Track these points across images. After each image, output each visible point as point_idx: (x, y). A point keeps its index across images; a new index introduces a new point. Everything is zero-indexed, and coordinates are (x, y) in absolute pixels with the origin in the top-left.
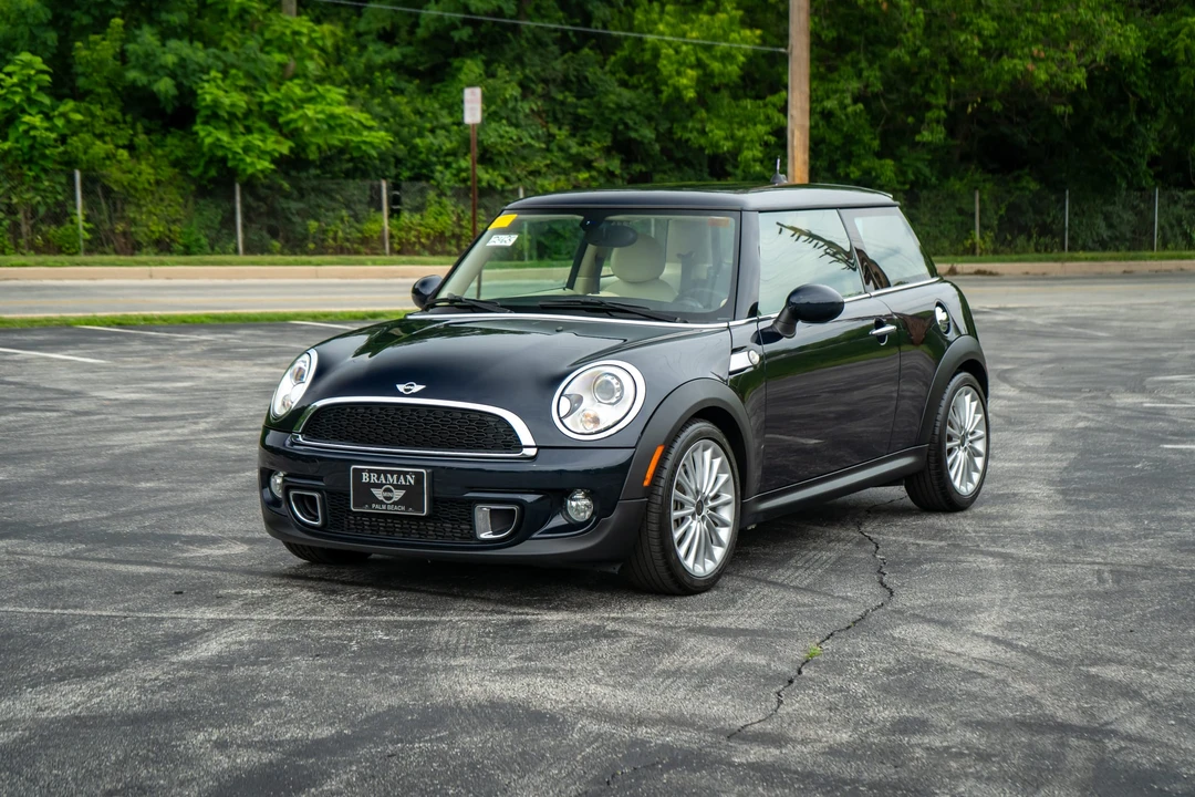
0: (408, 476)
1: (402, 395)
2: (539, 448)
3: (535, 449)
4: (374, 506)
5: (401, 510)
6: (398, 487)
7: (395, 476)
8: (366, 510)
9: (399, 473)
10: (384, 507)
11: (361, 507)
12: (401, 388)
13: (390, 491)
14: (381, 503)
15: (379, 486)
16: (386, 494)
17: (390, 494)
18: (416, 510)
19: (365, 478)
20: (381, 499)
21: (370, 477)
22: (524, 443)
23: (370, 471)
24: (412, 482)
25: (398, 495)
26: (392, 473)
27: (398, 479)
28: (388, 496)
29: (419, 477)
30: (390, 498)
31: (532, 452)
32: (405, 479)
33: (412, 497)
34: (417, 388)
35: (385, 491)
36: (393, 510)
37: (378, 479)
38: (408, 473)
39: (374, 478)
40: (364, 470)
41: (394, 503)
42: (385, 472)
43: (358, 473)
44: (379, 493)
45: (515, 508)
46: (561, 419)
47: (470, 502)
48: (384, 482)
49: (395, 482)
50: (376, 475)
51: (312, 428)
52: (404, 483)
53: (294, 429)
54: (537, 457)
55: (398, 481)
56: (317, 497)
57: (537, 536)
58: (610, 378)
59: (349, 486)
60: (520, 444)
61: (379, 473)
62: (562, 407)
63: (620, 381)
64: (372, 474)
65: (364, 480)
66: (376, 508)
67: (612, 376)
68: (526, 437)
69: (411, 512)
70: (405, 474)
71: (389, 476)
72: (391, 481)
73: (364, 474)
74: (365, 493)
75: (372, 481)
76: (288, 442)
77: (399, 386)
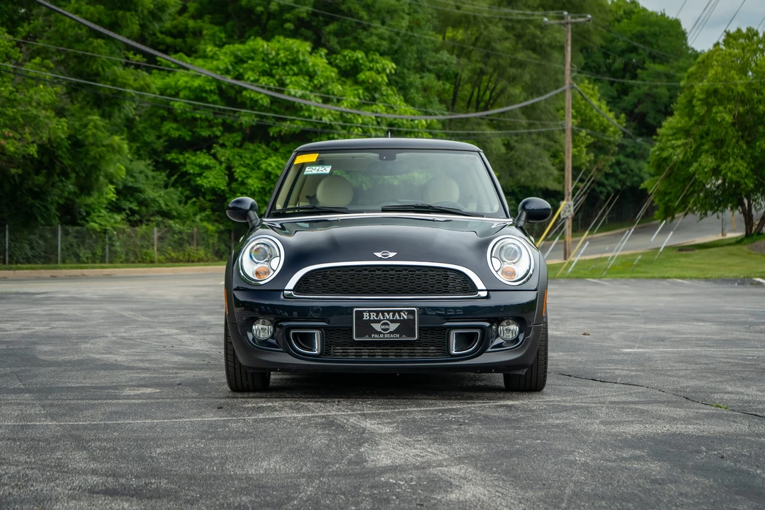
0: (402, 313)
1: (381, 259)
2: (488, 291)
3: (486, 292)
4: (373, 335)
5: (396, 337)
6: (393, 321)
7: (391, 314)
8: (366, 339)
9: (394, 312)
10: (381, 336)
11: (362, 336)
12: (379, 255)
13: (387, 324)
14: (380, 333)
15: (378, 321)
16: (383, 327)
17: (387, 327)
18: (408, 336)
19: (366, 316)
20: (379, 330)
21: (370, 316)
22: (479, 288)
23: (370, 312)
24: (406, 317)
25: (393, 327)
26: (388, 312)
27: (393, 316)
28: (385, 329)
29: (411, 313)
30: (388, 329)
31: (484, 294)
32: (400, 316)
33: (406, 327)
34: (392, 255)
35: (382, 325)
36: (388, 337)
37: (377, 316)
38: (402, 311)
39: (373, 316)
40: (365, 311)
41: (391, 333)
42: (383, 312)
43: (360, 314)
44: (377, 327)
45: (478, 331)
46: (497, 272)
47: (446, 330)
48: (382, 318)
49: (391, 318)
50: (375, 314)
51: (301, 286)
52: (398, 318)
53: (286, 288)
54: (488, 297)
55: (393, 317)
56: (317, 334)
57: (489, 350)
58: (513, 246)
59: (352, 324)
60: (474, 289)
61: (378, 312)
62: (495, 265)
63: (519, 248)
64: (372, 314)
65: (365, 318)
66: (375, 337)
67: (514, 244)
68: (479, 284)
69: (405, 338)
70: (399, 312)
71: (386, 314)
72: (388, 317)
73: (365, 314)
74: (366, 327)
75: (372, 318)
76: (282, 297)
77: (376, 254)
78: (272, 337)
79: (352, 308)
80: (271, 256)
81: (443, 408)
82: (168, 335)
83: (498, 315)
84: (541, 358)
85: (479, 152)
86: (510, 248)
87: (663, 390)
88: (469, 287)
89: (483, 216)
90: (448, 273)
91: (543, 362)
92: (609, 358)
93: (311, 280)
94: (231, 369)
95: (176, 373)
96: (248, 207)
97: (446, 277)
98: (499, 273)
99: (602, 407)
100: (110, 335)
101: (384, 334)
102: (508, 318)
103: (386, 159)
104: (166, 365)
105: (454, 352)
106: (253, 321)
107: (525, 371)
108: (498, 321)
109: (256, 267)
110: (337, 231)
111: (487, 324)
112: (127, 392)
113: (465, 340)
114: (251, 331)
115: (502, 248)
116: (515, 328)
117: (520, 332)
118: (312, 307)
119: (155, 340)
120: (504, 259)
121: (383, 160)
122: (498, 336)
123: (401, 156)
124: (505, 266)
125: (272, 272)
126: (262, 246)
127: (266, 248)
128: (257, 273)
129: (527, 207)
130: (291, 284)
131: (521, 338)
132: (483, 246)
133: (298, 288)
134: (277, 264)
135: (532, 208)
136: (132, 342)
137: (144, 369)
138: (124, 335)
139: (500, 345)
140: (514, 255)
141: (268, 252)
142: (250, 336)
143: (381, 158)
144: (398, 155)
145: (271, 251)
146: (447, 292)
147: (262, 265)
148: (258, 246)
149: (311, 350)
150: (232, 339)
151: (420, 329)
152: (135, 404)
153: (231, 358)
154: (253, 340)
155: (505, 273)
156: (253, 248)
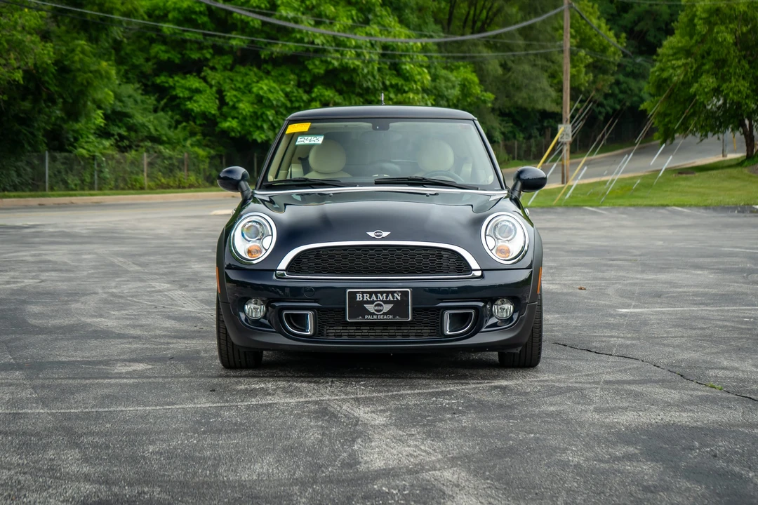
0: (395, 295)
1: (374, 239)
2: (482, 270)
3: (480, 272)
4: (366, 316)
5: (390, 318)
6: (386, 302)
7: (384, 295)
8: (360, 320)
9: (388, 293)
10: (375, 317)
11: (355, 318)
12: (372, 234)
13: (381, 305)
14: (373, 314)
15: (372, 302)
16: (376, 308)
17: (380, 308)
18: (402, 317)
19: (359, 297)
20: (373, 311)
21: (363, 297)
22: (473, 268)
23: (363, 293)
24: (399, 298)
25: (387, 308)
26: (382, 293)
28: (379, 310)
29: (405, 294)
30: (381, 311)
31: (478, 273)
32: (393, 297)
33: (399, 307)
34: (385, 234)
35: (376, 306)
36: (381, 318)
37: (370, 298)
38: (395, 292)
39: (367, 297)
40: (358, 292)
41: (384, 314)
42: (376, 293)
43: (353, 295)
44: (371, 308)
45: (472, 311)
46: (491, 250)
47: (439, 310)
48: (375, 299)
49: (385, 299)
50: (368, 295)
51: (294, 266)
52: (392, 299)
53: (278, 268)
54: (482, 277)
55: (387, 298)
56: (310, 314)
57: (483, 330)
58: (507, 223)
59: (345, 304)
60: (468, 269)
61: (371, 293)
62: (489, 243)
63: (514, 225)
64: (365, 295)
65: (358, 299)
66: (368, 318)
67: (508, 221)
68: (474, 264)
69: (398, 319)
70: (393, 293)
71: (379, 295)
72: (381, 298)
73: (358, 295)
74: (359, 308)
75: (365, 299)
76: (274, 277)
77: (369, 233)
78: (265, 317)
79: (345, 289)
80: (263, 234)
81: (437, 390)
82: (160, 291)
83: (492, 295)
84: (536, 335)
85: (473, 120)
86: (505, 225)
87: (658, 365)
88: (463, 267)
89: (477, 189)
90: (442, 252)
91: (537, 339)
92: (604, 322)
93: (303, 260)
94: (224, 347)
95: (168, 343)
96: (239, 177)
97: (440, 257)
98: (494, 251)
99: (597, 388)
100: (100, 291)
101: (377, 315)
102: (503, 297)
103: (379, 130)
104: (158, 332)
105: (448, 333)
106: (245, 300)
107: (519, 349)
108: (493, 301)
109: (249, 245)
110: (330, 207)
111: (481, 304)
112: (120, 369)
113: (459, 320)
114: (243, 311)
115: (497, 225)
116: (509, 307)
117: (515, 311)
118: (305, 287)
119: (147, 298)
120: (499, 237)
121: (376, 129)
122: (492, 315)
123: (394, 125)
124: (500, 243)
125: (264, 251)
126: (254, 224)
127: (258, 226)
128: (249, 252)
129: (523, 177)
130: (283, 264)
131: (515, 317)
132: (477, 223)
133: (290, 268)
134: (269, 243)
135: (527, 177)
136: (123, 301)
137: (135, 338)
138: (114, 290)
139: (495, 325)
140: (509, 232)
141: (260, 230)
142: (243, 316)
143: (374, 128)
144: (391, 124)
145: (263, 229)
146: (440, 272)
147: (254, 244)
148: (250, 224)
149: (304, 331)
150: (223, 317)
151: (413, 309)
152: (126, 385)
153: (223, 336)
154: (246, 320)
155: (500, 251)
156: (244, 226)
